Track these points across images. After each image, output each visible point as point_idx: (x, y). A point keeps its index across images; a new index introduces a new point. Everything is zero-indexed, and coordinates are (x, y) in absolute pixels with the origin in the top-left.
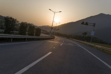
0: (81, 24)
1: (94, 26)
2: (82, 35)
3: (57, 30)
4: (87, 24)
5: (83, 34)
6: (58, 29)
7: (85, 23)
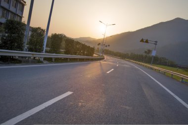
0: (141, 41)
1: (156, 44)
2: (144, 54)
3: (106, 46)
4: (147, 42)
5: (146, 52)
6: (109, 46)
7: (144, 41)
